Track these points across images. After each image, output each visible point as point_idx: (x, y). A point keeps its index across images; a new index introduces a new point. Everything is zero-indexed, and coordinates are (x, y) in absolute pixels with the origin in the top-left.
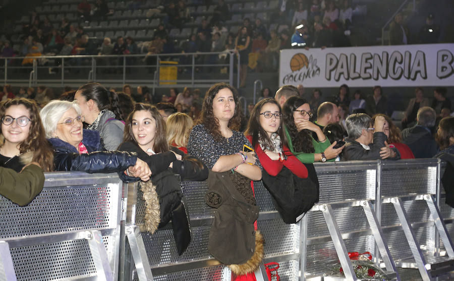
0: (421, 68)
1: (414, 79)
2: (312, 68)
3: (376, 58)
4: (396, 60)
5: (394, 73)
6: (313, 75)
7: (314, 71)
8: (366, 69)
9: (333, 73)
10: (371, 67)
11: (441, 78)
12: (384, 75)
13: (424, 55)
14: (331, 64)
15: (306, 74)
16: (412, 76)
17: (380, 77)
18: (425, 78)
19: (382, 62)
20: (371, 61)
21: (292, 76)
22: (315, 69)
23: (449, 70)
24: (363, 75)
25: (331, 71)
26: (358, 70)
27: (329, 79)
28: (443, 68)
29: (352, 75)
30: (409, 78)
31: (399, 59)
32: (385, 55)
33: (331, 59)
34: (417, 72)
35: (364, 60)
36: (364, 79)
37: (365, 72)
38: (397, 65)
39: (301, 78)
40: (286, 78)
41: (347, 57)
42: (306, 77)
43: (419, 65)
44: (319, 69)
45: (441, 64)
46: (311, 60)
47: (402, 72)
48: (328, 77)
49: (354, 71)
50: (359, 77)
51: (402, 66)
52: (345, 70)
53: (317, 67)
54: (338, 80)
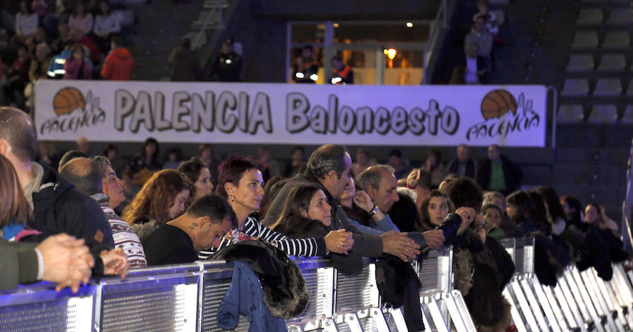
0: (264, 117)
1: (254, 133)
3: (196, 99)
4: (226, 105)
5: (224, 123)
8: (181, 115)
9: (127, 120)
10: (188, 113)
11: (293, 132)
12: (209, 126)
13: (268, 99)
14: (124, 105)
16: (251, 128)
17: (203, 129)
18: (270, 131)
19: (205, 106)
20: (189, 104)
21: (56, 122)
22: (97, 112)
23: (303, 123)
24: (177, 125)
25: (124, 116)
26: (168, 116)
27: (121, 129)
28: (296, 119)
29: (159, 124)
30: (246, 131)
31: (231, 104)
32: (210, 96)
33: (124, 99)
34: (258, 123)
35: (177, 102)
36: (179, 130)
37: (180, 120)
38: (229, 112)
40: (47, 125)
41: (149, 97)
43: (260, 112)
44: (103, 114)
45: (293, 113)
47: (236, 122)
48: (119, 125)
49: (162, 118)
50: (170, 127)
51: (236, 113)
52: (146, 116)
54: (136, 131)
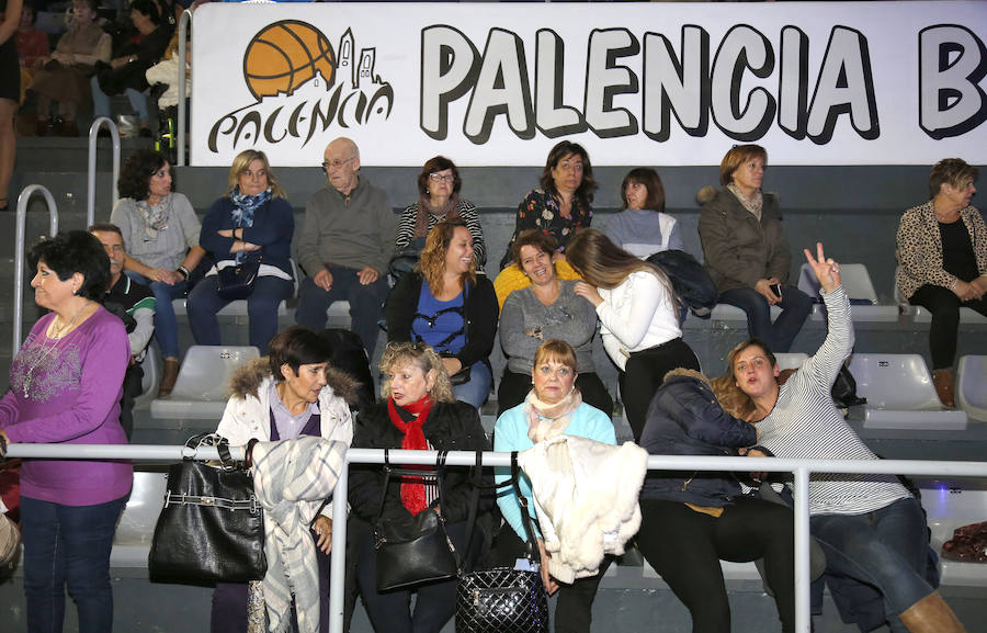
0: (855, 94)
1: (823, 139)
2: (356, 86)
3: (655, 47)
4: (741, 62)
5: (737, 115)
6: (358, 118)
7: (363, 97)
8: (610, 92)
9: (457, 108)
10: (632, 88)
11: (938, 134)
12: (693, 120)
13: (863, 41)
14: (445, 67)
15: (324, 109)
16: (816, 125)
18: (872, 134)
19: (680, 69)
20: (634, 62)
21: (254, 116)
22: (370, 90)
23: (970, 105)
24: (598, 118)
25: (447, 99)
26: (572, 96)
27: (441, 134)
28: (946, 97)
29: (549, 118)
30: (800, 133)
31: (757, 59)
32: (693, 37)
33: (446, 52)
34: (836, 111)
35: (599, 58)
37: (608, 107)
38: (749, 80)
39: (303, 128)
40: (227, 124)
41: (519, 44)
42: (326, 124)
43: (842, 82)
44: (387, 91)
45: (936, 81)
46: (347, 51)
47: (773, 108)
48: (433, 124)
49: (558, 103)
50: (582, 125)
51: (771, 83)
52: (512, 95)
53: (377, 79)
54: (482, 138)
